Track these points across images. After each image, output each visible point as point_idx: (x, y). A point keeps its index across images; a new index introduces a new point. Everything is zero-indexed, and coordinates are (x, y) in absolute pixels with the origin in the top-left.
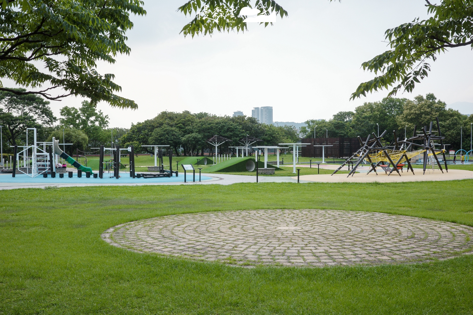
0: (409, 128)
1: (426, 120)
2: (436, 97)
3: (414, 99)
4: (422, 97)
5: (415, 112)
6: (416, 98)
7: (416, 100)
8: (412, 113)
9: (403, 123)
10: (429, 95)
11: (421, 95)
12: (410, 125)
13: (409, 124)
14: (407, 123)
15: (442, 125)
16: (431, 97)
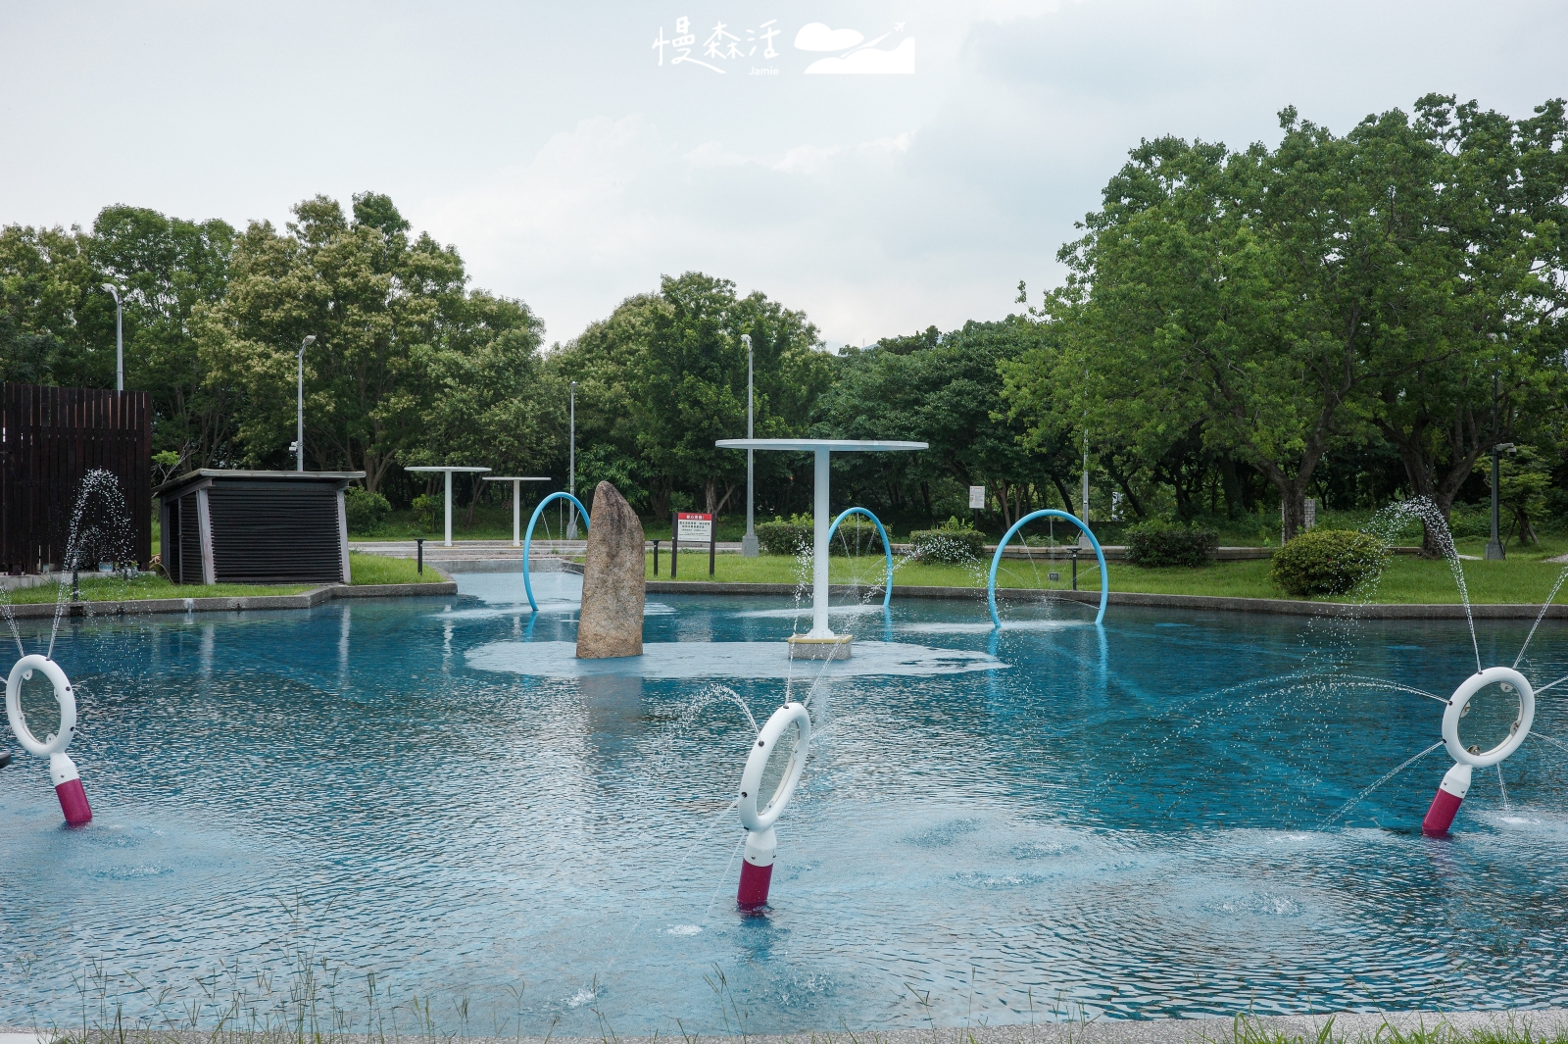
0: (272, 377)
1: (367, 337)
2: (404, 216)
3: (294, 219)
4: (335, 206)
5: (303, 285)
6: (305, 212)
7: (302, 226)
8: (291, 294)
9: (235, 345)
10: (367, 203)
11: (332, 199)
12: (279, 363)
13: (276, 356)
14: (261, 347)
15: (459, 367)
16: (378, 212)
